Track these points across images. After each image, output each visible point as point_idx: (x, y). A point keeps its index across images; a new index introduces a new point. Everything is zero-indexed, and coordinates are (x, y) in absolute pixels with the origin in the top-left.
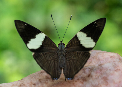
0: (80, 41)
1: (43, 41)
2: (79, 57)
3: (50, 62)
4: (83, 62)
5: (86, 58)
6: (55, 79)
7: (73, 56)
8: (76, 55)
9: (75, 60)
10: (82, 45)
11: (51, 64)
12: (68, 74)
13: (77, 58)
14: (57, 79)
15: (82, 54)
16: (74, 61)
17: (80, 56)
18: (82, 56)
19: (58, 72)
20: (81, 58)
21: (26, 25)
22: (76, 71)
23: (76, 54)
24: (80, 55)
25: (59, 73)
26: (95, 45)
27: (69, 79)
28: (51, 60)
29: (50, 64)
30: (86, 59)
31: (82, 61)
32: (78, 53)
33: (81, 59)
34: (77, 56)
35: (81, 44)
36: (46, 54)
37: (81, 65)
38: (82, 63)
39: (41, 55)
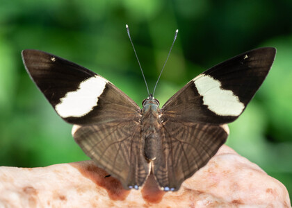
0: (202, 97)
1: (101, 95)
2: (196, 138)
3: (120, 146)
4: (207, 152)
5: (214, 142)
6: (134, 188)
7: (182, 132)
8: (188, 132)
9: (185, 143)
10: (206, 106)
11: (122, 150)
12: (167, 176)
13: (193, 138)
14: (136, 187)
15: (205, 131)
16: (182, 146)
17: (199, 136)
18: (204, 137)
19: (139, 170)
20: (202, 140)
21: (53, 59)
22: (187, 173)
23: (190, 130)
24: (201, 133)
25: (143, 172)
26: (243, 110)
27: (167, 189)
28: (122, 141)
29: (120, 152)
30: (215, 146)
31: (204, 148)
32: (193, 127)
33: (203, 143)
34: (192, 135)
35: (204, 104)
36: (108, 127)
37: (201, 158)
38: (204, 154)
39: (96, 131)
